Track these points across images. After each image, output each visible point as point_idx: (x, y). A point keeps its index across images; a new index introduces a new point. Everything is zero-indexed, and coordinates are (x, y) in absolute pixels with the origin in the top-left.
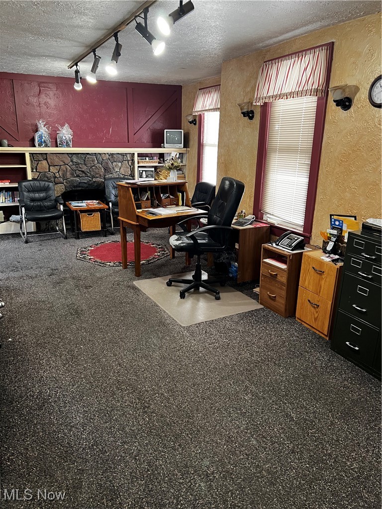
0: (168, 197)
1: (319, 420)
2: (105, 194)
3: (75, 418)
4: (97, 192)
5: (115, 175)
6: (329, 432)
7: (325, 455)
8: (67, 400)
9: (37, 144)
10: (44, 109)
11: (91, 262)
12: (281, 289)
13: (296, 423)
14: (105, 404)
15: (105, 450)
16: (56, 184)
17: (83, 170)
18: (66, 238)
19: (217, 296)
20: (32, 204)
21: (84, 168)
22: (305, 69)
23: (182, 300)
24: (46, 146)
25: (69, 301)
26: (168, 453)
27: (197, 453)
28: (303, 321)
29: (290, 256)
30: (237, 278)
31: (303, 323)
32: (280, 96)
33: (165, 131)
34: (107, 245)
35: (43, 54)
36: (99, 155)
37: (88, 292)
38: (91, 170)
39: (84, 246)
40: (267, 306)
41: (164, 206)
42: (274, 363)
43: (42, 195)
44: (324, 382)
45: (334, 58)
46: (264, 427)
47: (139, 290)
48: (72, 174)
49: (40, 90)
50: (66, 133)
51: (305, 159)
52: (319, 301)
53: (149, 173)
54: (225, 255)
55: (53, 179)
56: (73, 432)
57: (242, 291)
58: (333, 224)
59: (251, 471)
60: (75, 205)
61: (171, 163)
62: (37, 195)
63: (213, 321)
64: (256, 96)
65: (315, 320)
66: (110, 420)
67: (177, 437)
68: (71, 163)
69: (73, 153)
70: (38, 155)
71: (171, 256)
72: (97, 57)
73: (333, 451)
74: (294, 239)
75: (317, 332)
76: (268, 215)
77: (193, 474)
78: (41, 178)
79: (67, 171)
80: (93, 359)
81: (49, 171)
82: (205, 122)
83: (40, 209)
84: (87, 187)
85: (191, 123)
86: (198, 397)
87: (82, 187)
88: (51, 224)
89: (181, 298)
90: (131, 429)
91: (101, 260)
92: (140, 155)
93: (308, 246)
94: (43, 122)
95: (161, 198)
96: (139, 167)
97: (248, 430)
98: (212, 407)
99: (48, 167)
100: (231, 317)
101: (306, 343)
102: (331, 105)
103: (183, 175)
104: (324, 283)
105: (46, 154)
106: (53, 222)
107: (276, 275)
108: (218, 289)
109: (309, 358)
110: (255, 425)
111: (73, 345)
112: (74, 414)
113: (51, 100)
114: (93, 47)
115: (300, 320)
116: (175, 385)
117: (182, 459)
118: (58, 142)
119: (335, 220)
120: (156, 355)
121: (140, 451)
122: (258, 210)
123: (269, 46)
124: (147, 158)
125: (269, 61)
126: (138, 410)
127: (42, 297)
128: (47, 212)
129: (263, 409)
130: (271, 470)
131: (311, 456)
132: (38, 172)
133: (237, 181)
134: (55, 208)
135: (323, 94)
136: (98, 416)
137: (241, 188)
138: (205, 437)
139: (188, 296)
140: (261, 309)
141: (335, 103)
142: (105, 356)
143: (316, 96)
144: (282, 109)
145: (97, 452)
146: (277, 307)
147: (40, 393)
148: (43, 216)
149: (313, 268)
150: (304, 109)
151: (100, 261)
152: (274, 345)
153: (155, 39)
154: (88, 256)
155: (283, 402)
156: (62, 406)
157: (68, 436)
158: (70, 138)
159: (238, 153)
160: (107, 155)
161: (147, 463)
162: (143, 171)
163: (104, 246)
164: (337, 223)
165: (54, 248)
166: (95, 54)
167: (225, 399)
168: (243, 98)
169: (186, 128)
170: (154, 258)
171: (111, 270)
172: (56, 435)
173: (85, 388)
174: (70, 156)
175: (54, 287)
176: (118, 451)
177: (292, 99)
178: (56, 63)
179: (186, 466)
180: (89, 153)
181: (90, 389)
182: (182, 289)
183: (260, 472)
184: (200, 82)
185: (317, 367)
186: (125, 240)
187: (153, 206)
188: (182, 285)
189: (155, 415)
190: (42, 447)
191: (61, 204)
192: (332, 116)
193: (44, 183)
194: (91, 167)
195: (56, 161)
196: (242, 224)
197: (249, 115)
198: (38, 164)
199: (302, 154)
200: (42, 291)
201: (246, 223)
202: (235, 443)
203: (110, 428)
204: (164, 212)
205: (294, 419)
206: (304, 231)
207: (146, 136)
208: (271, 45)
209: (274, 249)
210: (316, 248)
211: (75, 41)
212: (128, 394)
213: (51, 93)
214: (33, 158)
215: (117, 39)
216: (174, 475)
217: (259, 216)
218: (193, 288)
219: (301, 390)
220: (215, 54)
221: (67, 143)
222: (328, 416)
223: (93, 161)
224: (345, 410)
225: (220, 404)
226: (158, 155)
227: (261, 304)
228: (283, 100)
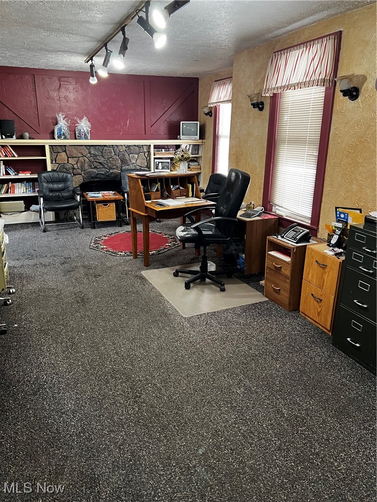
0: (178, 188)
1: (311, 417)
2: (121, 185)
3: (67, 405)
4: (113, 183)
5: (132, 167)
6: (319, 431)
7: (313, 454)
8: (61, 387)
9: (56, 137)
10: (64, 103)
11: (103, 251)
12: (285, 282)
13: (286, 420)
14: (97, 392)
15: (91, 438)
16: (75, 175)
17: (101, 161)
18: (82, 227)
19: (222, 287)
20: (51, 194)
21: (102, 160)
22: (313, 59)
23: (187, 290)
24: (65, 138)
25: (77, 290)
26: (152, 444)
27: (181, 446)
28: (306, 315)
29: (294, 249)
30: (244, 270)
31: (307, 317)
32: (288, 87)
33: (181, 123)
34: (121, 235)
35: (58, 49)
36: (116, 147)
37: (96, 280)
38: (108, 161)
39: (99, 235)
40: (272, 300)
41: (174, 198)
42: (272, 357)
43: (60, 186)
44: (321, 378)
45: (342, 47)
46: (253, 422)
47: (146, 280)
48: (90, 166)
49: (60, 84)
50: (84, 125)
51: (313, 150)
52: (322, 295)
53: (165, 164)
54: (233, 247)
55: (71, 171)
56: (63, 418)
57: (247, 283)
58: (339, 217)
59: (234, 466)
60: (91, 195)
61: (181, 154)
62: (55, 186)
63: (215, 312)
64: (265, 88)
65: (318, 315)
66: (101, 409)
67: (164, 428)
68: (89, 155)
69: (92, 146)
70: (57, 147)
71: (182, 247)
72: (109, 51)
73: (321, 450)
74: (299, 232)
75: (320, 327)
76: (277, 207)
77: (174, 466)
78: (60, 169)
79: (85, 163)
80: (92, 347)
81: (68, 163)
82: (221, 114)
83: (59, 200)
84: (105, 178)
85: (206, 114)
86: (190, 389)
87: (99, 178)
88: (70, 214)
89: (186, 289)
90: (119, 418)
91: (113, 249)
92: (156, 147)
93: (313, 239)
94: (63, 115)
95: (171, 189)
96: (155, 158)
97: (236, 424)
98: (203, 400)
99: (67, 159)
100: (234, 309)
101: (308, 338)
102: (339, 95)
103: (199, 167)
104: (327, 277)
105: (65, 146)
106: (71, 212)
107: (281, 267)
108: (224, 281)
109: (308, 353)
110: (244, 420)
111: (75, 332)
112: (67, 401)
113: (71, 93)
114: (104, 41)
115: (304, 314)
116: (169, 376)
117: (165, 451)
118: (77, 135)
119: (341, 213)
120: (154, 345)
121: (125, 440)
122: (267, 202)
123: (279, 36)
124: (163, 150)
125: (278, 52)
126: (129, 399)
127: (51, 284)
128: (65, 203)
129: (254, 404)
130: (254, 466)
131: (297, 454)
132: (57, 163)
133: (243, 172)
134: (73, 198)
135: (330, 84)
136: (89, 404)
137: (246, 179)
138: (191, 429)
139: (193, 287)
140: (266, 301)
141: (342, 93)
142: (104, 345)
143: (324, 86)
144: (291, 100)
145: (83, 439)
146: (282, 300)
147: (37, 378)
148: (60, 206)
149: (317, 261)
150: (312, 99)
151: (112, 251)
152: (274, 339)
153: (156, 32)
154: (101, 245)
155: (276, 397)
156: (55, 393)
157: (57, 423)
158: (88, 130)
159: (249, 145)
160: (124, 147)
161: (131, 453)
162: (159, 162)
163: (118, 236)
164: (342, 216)
165: (69, 237)
166: (106, 48)
167: (217, 392)
168: (253, 89)
169: (202, 120)
170: (165, 248)
171: (122, 259)
172: (46, 420)
173: (80, 375)
174: (88, 148)
175: (65, 275)
176: (103, 439)
177: (299, 89)
178: (73, 57)
179: (169, 458)
180: (106, 145)
181: (85, 377)
182: (188, 279)
183: (243, 468)
184: (216, 74)
185: (316, 362)
186: (135, 230)
187: (163, 197)
188: (189, 275)
189: (145, 405)
190: (32, 432)
191: (78, 194)
192: (339, 106)
193: (63, 174)
194: (108, 159)
195: (75, 152)
196: (249, 216)
197: (259, 106)
198: (57, 155)
199: (310, 146)
200: (53, 280)
201: (253, 214)
202: (222, 437)
203: (99, 416)
204: (172, 203)
205: (285, 415)
206: (311, 224)
207: (163, 128)
208: (281, 35)
209: (279, 241)
210: (321, 241)
211: (86, 36)
212: (121, 383)
213: (71, 87)
214: (53, 150)
215: (124, 34)
216: (155, 466)
217: (268, 207)
218: (198, 279)
219: (296, 386)
220: (226, 46)
221: (85, 135)
222: (321, 414)
223: (110, 153)
224: (339, 409)
225: (212, 397)
226: (175, 147)
227: (266, 296)
228: (291, 91)
